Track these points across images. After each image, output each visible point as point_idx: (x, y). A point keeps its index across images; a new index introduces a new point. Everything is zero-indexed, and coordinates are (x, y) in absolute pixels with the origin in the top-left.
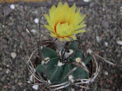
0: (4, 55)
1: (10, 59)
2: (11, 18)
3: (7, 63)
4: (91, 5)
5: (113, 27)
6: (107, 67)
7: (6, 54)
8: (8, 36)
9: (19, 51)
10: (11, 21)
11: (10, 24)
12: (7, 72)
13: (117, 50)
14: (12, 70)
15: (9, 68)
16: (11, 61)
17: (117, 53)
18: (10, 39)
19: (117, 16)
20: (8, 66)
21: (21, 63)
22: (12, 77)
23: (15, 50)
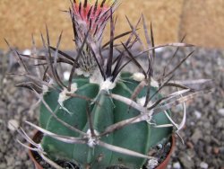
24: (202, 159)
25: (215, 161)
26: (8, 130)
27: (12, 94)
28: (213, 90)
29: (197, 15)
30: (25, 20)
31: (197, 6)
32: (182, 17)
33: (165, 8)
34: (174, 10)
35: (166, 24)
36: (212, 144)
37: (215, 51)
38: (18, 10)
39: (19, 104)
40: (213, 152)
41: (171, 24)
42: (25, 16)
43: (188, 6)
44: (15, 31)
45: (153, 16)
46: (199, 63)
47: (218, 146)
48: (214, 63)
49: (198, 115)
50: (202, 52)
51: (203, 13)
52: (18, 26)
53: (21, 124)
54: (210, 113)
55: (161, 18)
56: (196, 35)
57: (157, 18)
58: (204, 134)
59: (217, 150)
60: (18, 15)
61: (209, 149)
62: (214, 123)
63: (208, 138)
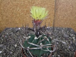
0: (11, 45)
1: (14, 47)
2: (18, 32)
3: (12, 49)
4: (50, 29)
5: (60, 37)
6: (59, 53)
7: (12, 45)
8: (15, 39)
9: (18, 44)
10: (18, 33)
11: (17, 34)
12: (11, 53)
13: (62, 46)
14: (14, 53)
15: (12, 51)
16: (14, 48)
17: (63, 47)
18: (16, 40)
19: (61, 33)
20: (12, 50)
21: (18, 49)
22: (13, 55)
23: (17, 44)
24: (58, 54)
25: (61, 55)
26: (15, 47)
27: (16, 38)
28: (61, 37)
29: (57, 20)
30: (19, 21)
31: (57, 18)
32: (54, 20)
33: (50, 18)
34: (52, 19)
35: (50, 22)
36: (61, 50)
37: (61, 28)
38: (18, 19)
39: (17, 41)
40: (61, 53)
41: (51, 22)
42: (19, 20)
43: (55, 18)
44: (17, 23)
45: (47, 20)
46: (58, 31)
47: (62, 51)
48: (61, 31)
49: (58, 43)
50: (58, 28)
51: (59, 19)
52: (17, 22)
53: (18, 45)
54: (60, 43)
55: (49, 21)
56: (57, 24)
57: (48, 21)
58: (59, 48)
59: (62, 52)
60: (18, 20)
61: (60, 52)
62: (61, 45)
63: (60, 49)
